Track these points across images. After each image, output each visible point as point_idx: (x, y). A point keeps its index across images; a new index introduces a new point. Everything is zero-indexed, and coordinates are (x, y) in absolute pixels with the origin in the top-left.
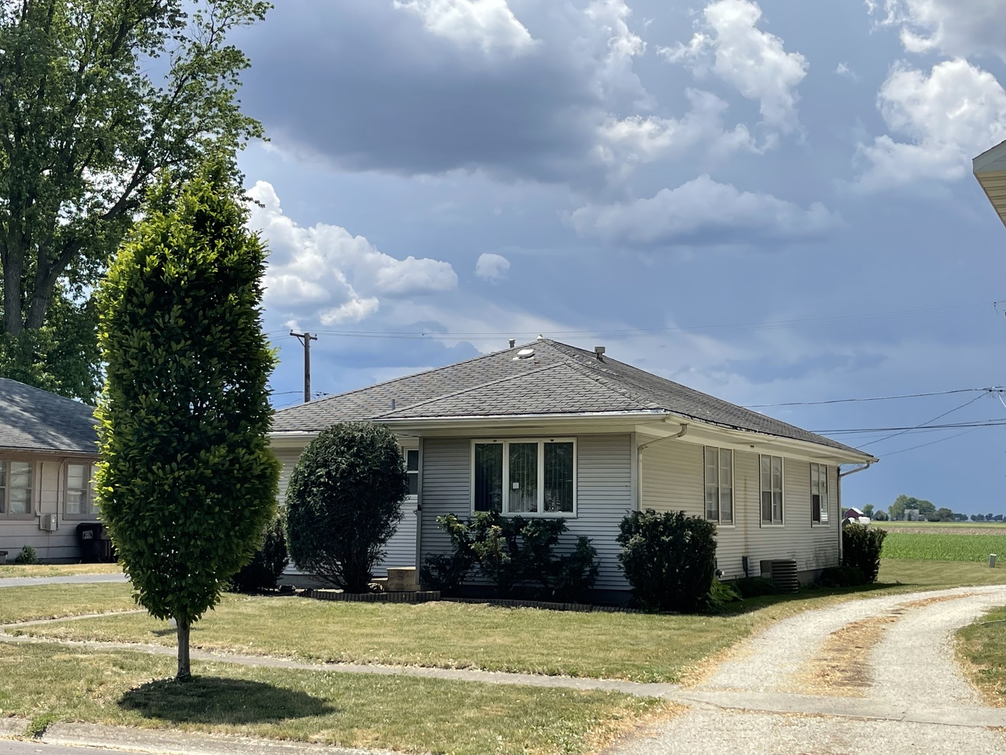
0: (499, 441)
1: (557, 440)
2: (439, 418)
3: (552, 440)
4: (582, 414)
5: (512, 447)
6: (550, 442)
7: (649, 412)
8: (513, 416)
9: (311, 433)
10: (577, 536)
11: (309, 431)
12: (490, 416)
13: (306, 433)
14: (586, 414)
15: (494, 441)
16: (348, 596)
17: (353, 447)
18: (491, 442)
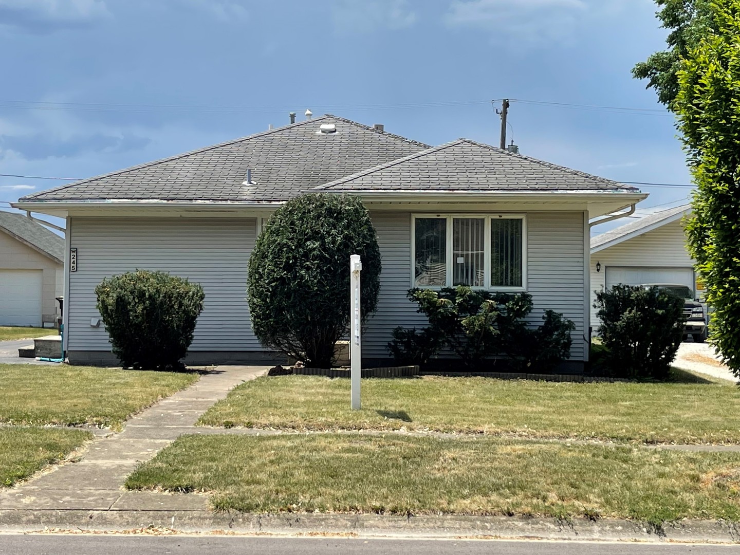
0: (442, 216)
1: (505, 217)
2: (398, 191)
3: (500, 216)
4: (555, 192)
5: (456, 221)
6: (498, 218)
7: (625, 191)
8: (481, 192)
9: (170, 202)
10: (544, 309)
11: (168, 200)
12: (456, 191)
13: (165, 202)
14: (559, 192)
15: (438, 216)
16: (313, 371)
17: (342, 219)
18: (434, 216)
